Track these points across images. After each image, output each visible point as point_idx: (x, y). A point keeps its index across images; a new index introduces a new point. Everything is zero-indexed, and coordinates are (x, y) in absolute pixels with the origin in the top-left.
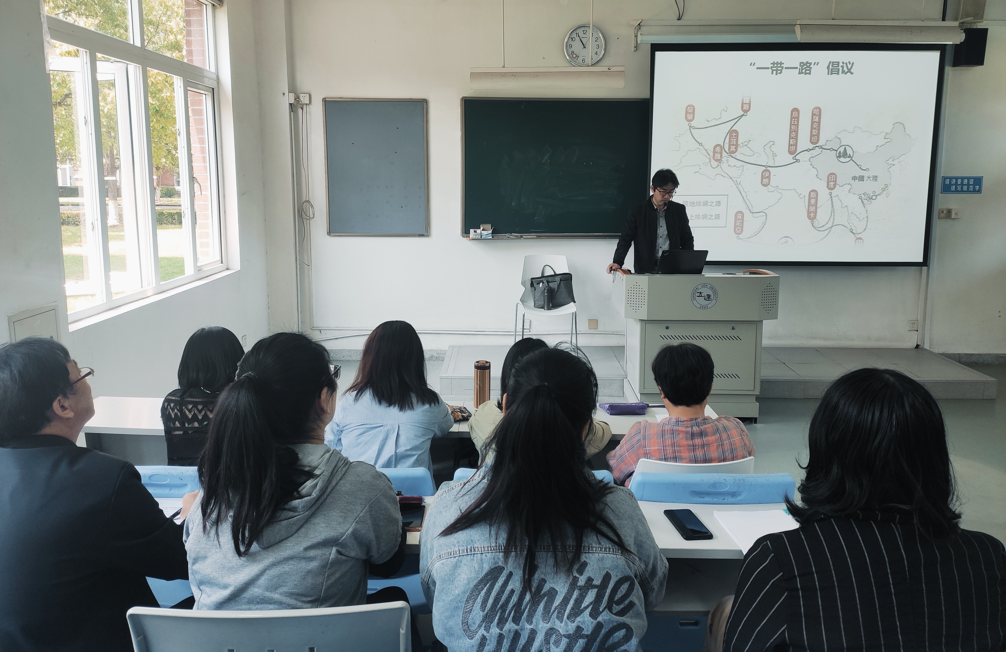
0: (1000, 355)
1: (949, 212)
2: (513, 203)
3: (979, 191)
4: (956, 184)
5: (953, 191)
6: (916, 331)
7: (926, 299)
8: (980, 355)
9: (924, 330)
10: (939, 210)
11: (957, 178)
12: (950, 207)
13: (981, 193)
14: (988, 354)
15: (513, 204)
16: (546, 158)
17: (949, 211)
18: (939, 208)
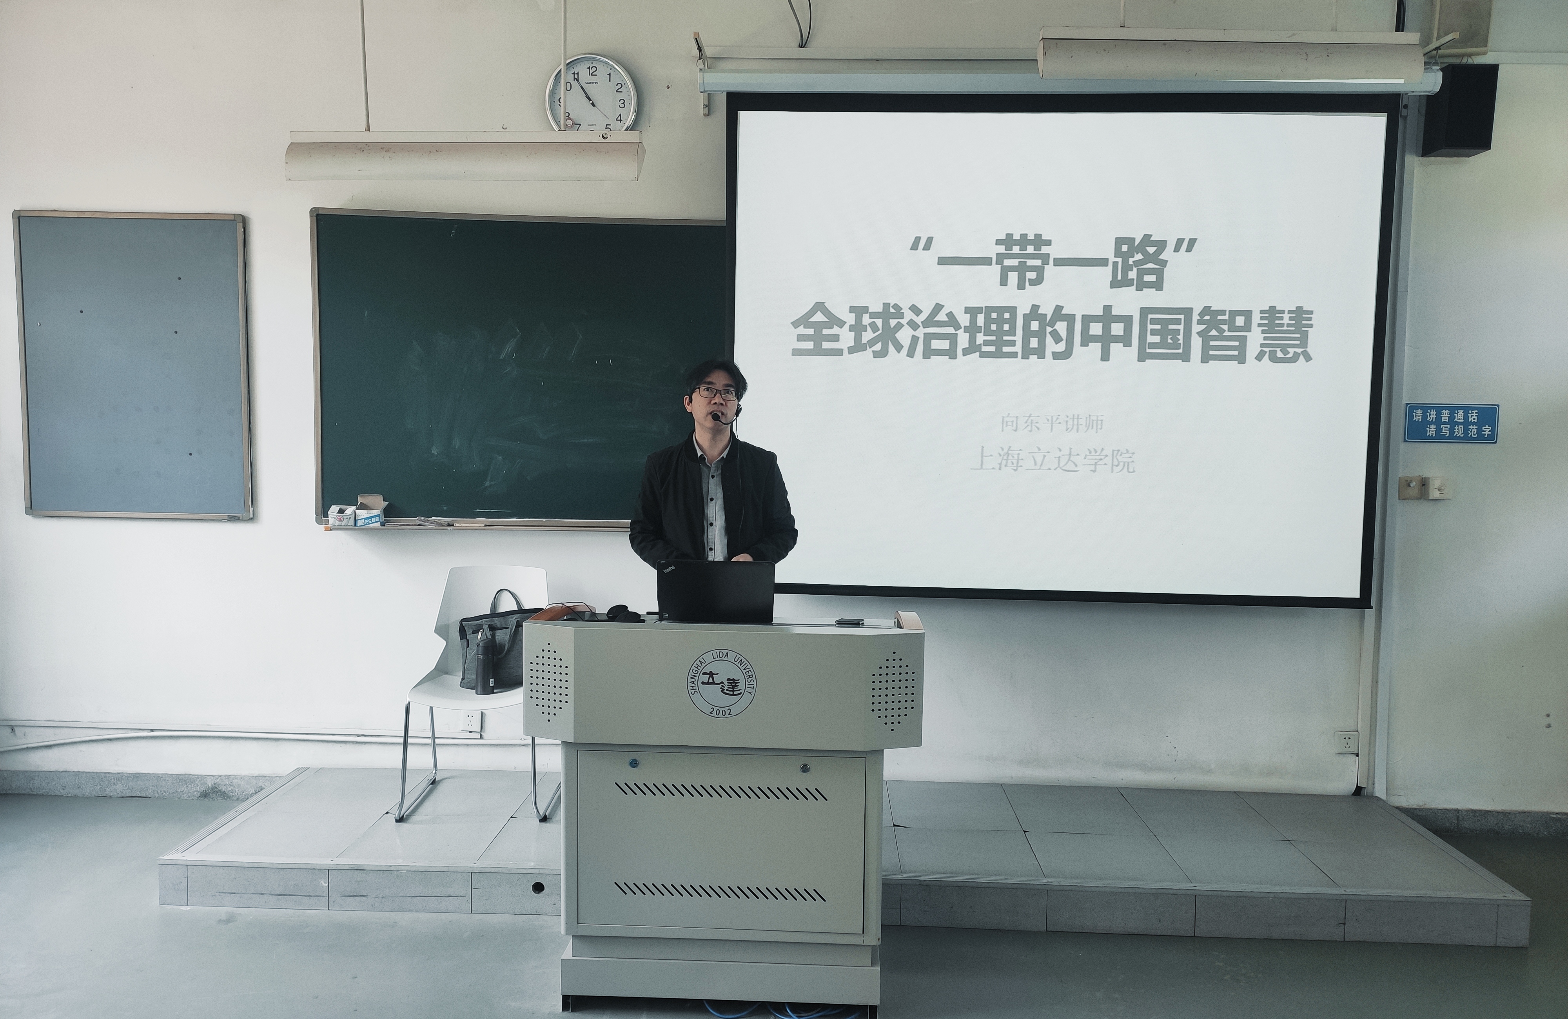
0: (1552, 816)
1: (1423, 485)
2: (434, 448)
3: (1492, 439)
4: (1438, 422)
5: (1431, 437)
6: (1354, 756)
7: (1375, 682)
8: (1504, 814)
9: (1371, 753)
10: (1400, 479)
11: (1439, 409)
12: (1426, 474)
13: (1496, 442)
14: (1524, 812)
15: (435, 451)
16: (508, 348)
17: (1424, 483)
18: (1401, 475)
